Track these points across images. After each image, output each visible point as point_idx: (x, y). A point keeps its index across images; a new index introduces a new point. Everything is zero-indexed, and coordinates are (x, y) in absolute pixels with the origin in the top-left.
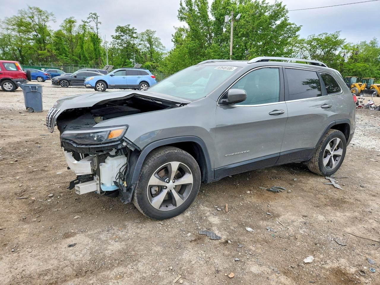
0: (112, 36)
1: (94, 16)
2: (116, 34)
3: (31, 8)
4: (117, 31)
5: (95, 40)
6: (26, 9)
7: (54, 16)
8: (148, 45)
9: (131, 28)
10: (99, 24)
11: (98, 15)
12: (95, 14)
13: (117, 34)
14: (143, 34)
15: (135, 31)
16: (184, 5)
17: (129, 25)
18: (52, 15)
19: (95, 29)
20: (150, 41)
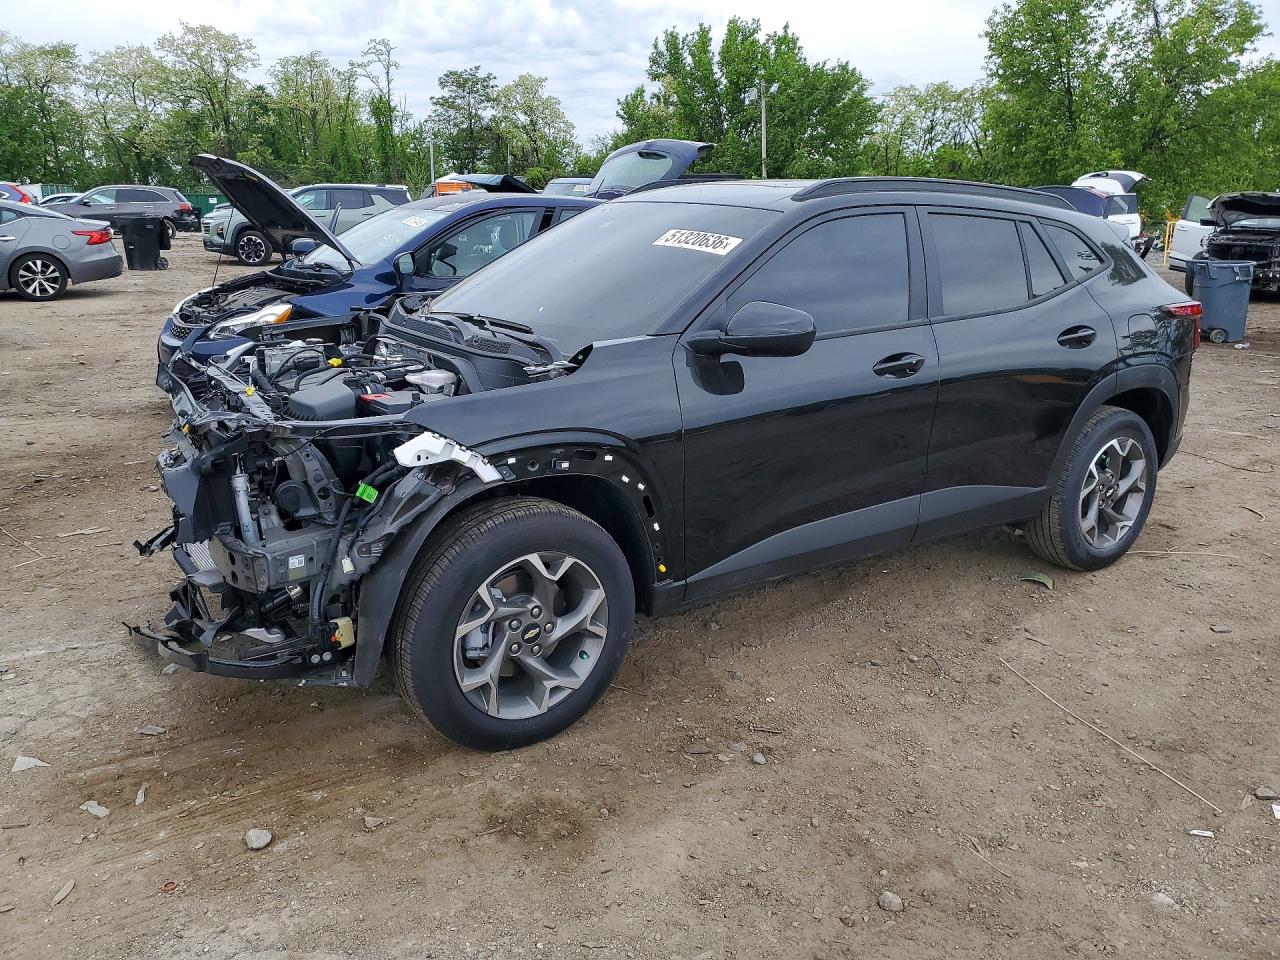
1: (381, 47)
2: (441, 93)
3: (191, 31)
4: (443, 84)
5: (383, 109)
6: (178, 32)
7: (254, 50)
9: (481, 74)
10: (392, 69)
11: (392, 44)
12: (386, 45)
13: (446, 94)
14: (507, 92)
15: (492, 83)
16: (662, 47)
17: (477, 68)
18: (250, 47)
19: (383, 84)
20: (529, 110)
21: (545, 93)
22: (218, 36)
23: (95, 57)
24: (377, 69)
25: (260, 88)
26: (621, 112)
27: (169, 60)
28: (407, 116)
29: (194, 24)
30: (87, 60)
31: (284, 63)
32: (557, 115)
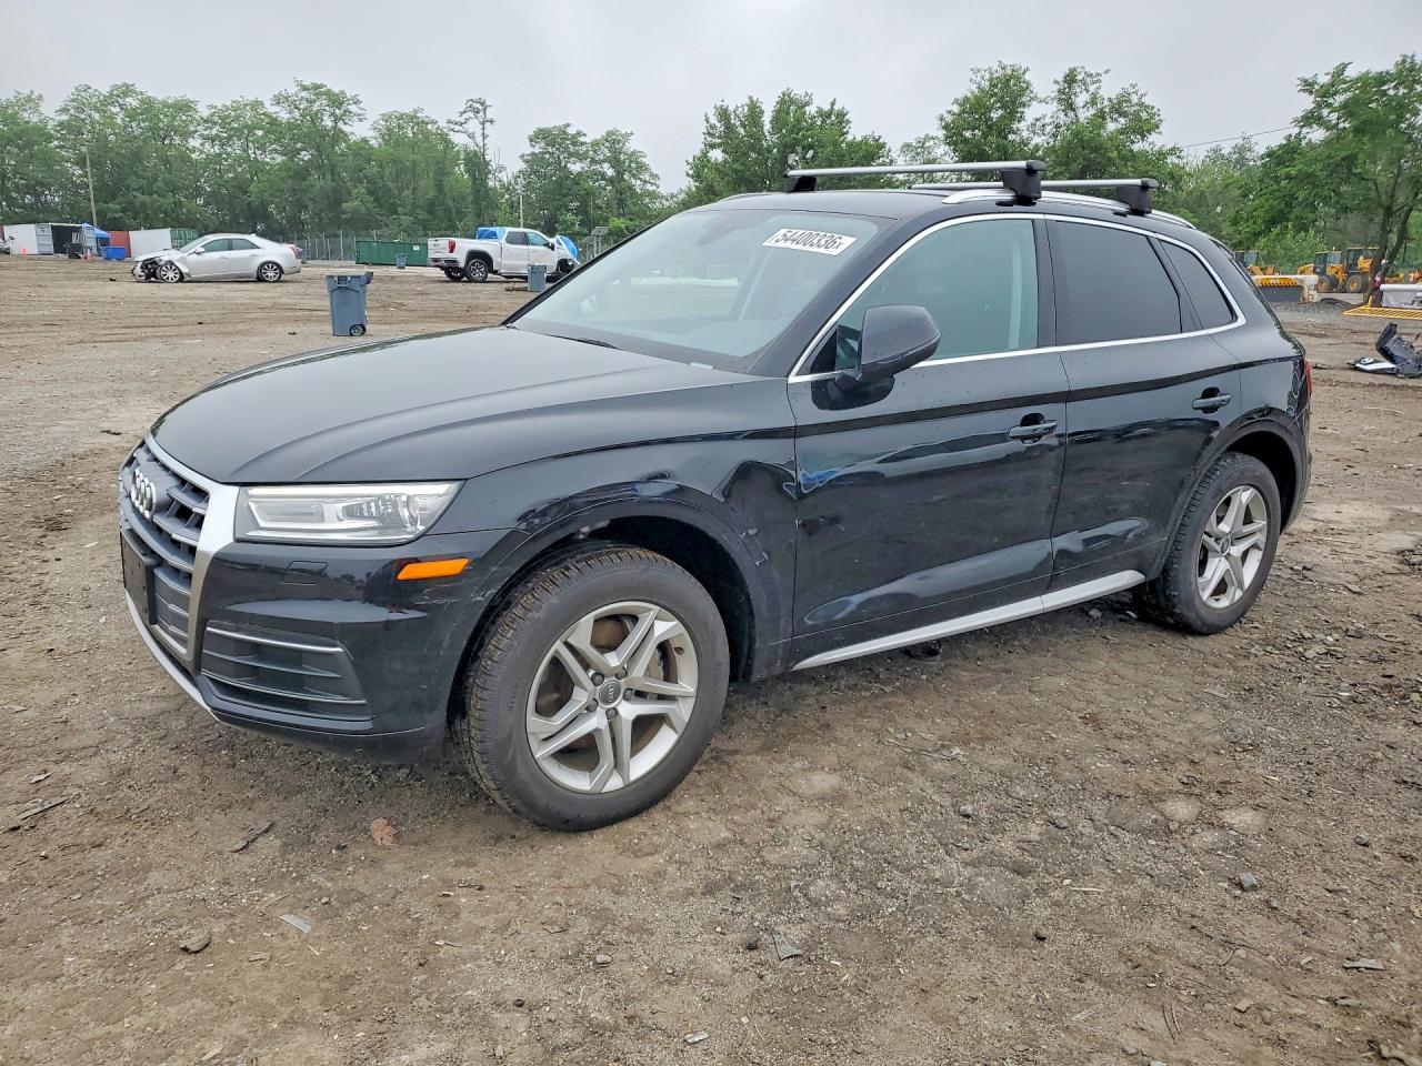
0: (522, 156)
1: (478, 105)
2: (529, 150)
3: (305, 88)
4: (533, 141)
5: (477, 164)
6: (293, 89)
7: (360, 106)
8: (610, 172)
9: (572, 131)
10: (488, 125)
11: (488, 103)
12: (482, 104)
13: (537, 150)
14: (595, 144)
15: (582, 139)
16: (713, 120)
17: (567, 125)
18: (357, 103)
19: (479, 139)
20: (615, 162)
21: (631, 146)
22: (328, 93)
23: (212, 111)
24: (474, 126)
25: (365, 141)
26: (691, 172)
27: (283, 115)
28: (501, 169)
29: (307, 83)
30: (206, 113)
31: (387, 118)
32: (642, 167)
